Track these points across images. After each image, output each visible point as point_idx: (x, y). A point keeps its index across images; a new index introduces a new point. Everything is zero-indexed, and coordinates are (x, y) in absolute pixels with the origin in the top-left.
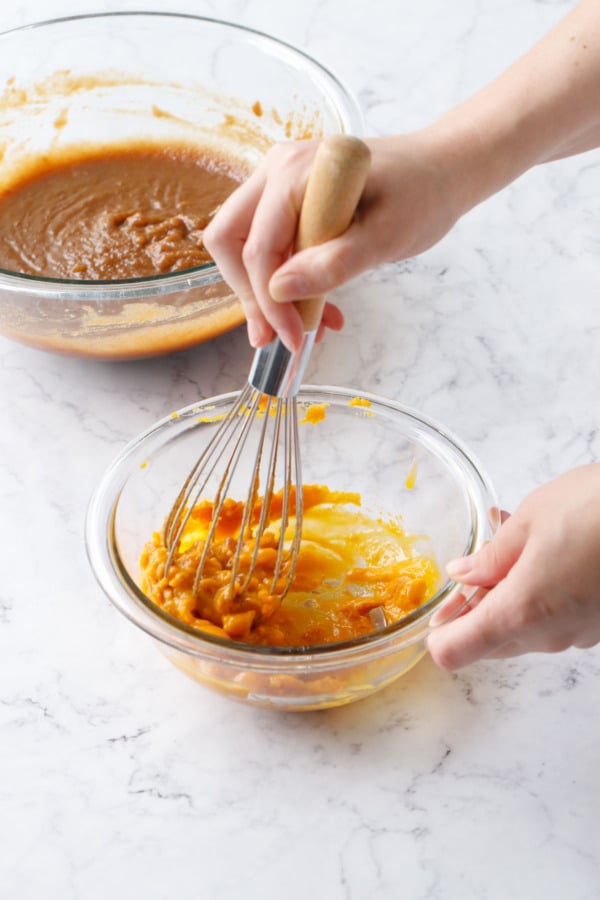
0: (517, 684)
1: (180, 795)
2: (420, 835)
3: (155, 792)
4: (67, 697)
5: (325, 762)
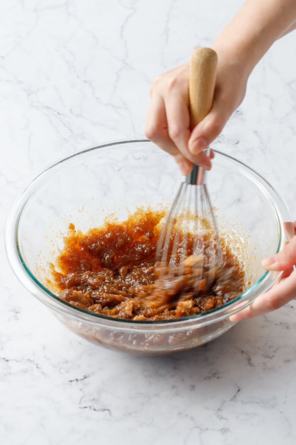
0: (273, 356)
1: (105, 410)
2: (224, 432)
3: (92, 408)
4: (48, 359)
5: (177, 394)
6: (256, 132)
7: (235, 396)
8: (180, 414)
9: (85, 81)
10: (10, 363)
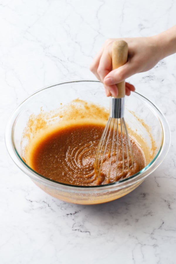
2: (155, 246)
3: (80, 230)
4: (55, 201)
5: (128, 224)
6: (173, 75)
7: (161, 226)
8: (130, 235)
9: (76, 42)
10: (33, 203)
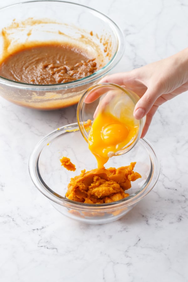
0: (163, 220)
1: (54, 248)
2: (129, 265)
3: (46, 247)
4: (20, 215)
5: (100, 241)
7: (137, 244)
8: (101, 253)
